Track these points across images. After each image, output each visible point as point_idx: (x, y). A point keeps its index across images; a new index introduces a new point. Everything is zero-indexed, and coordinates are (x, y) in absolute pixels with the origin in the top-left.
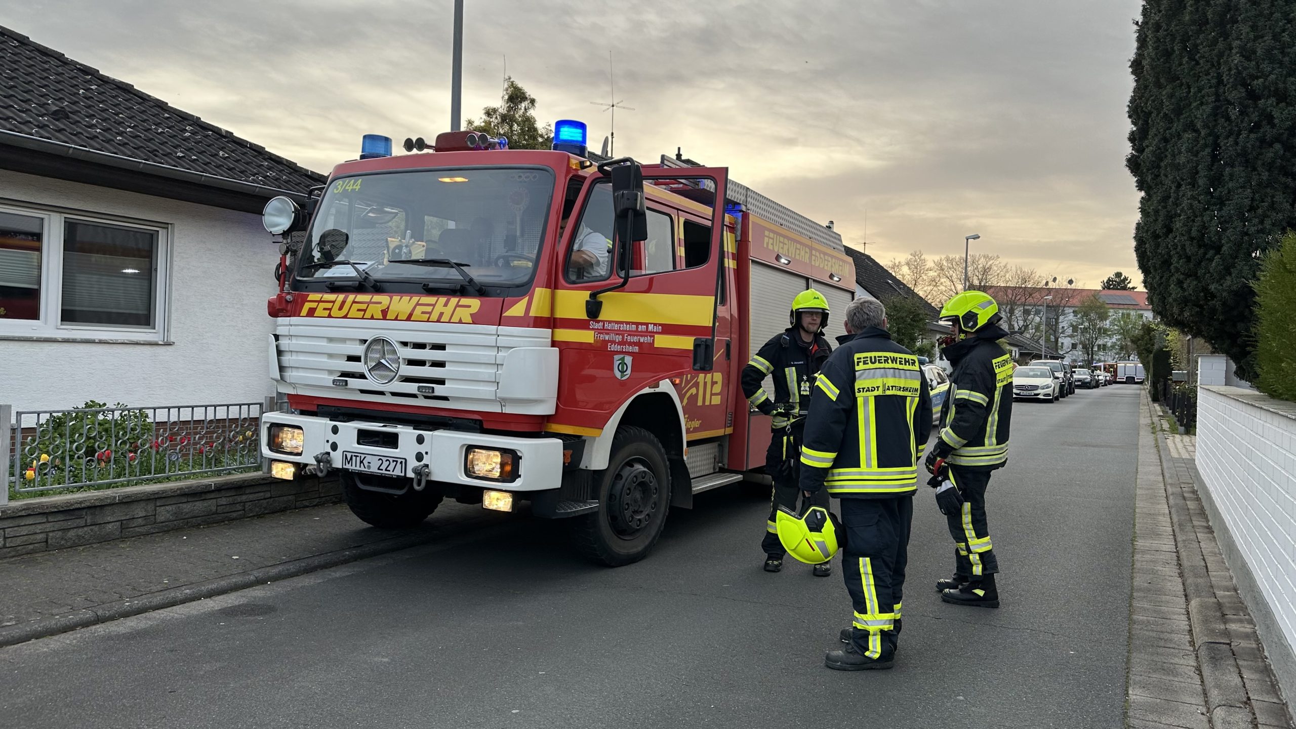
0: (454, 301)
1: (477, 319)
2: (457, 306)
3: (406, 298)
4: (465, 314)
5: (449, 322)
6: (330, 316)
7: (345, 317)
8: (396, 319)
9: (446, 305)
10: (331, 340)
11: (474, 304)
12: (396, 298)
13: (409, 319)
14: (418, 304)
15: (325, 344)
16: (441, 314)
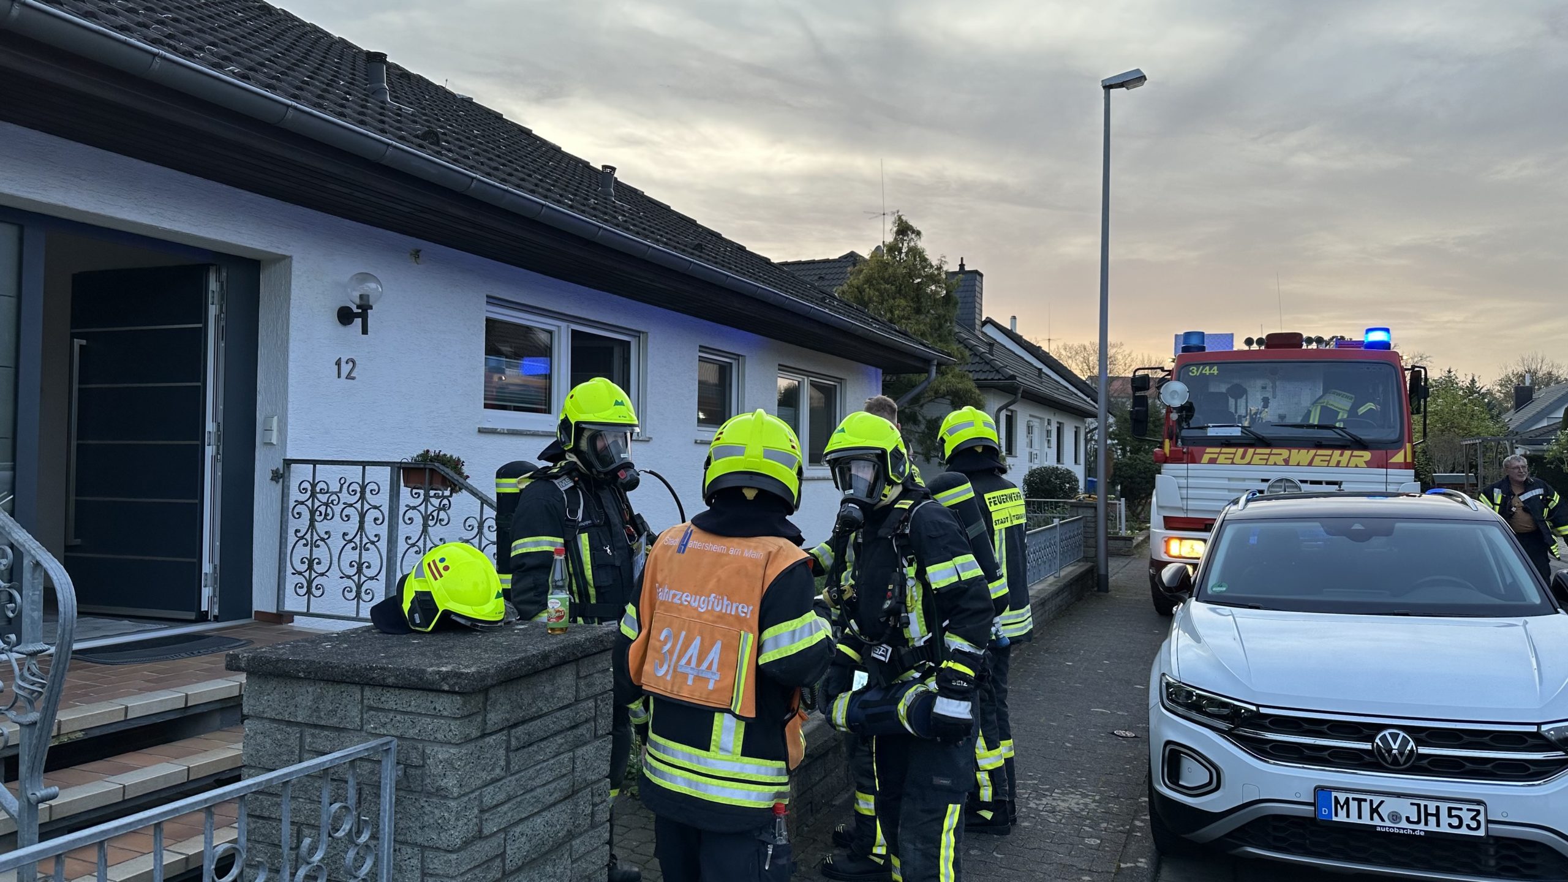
0: (1347, 453)
1: (1369, 464)
2: (1352, 456)
3: (1304, 452)
4: (1361, 462)
5: (1347, 467)
6: (1233, 463)
7: (1249, 464)
8: (1298, 465)
9: (1341, 455)
10: (1229, 479)
11: (1367, 455)
12: (1294, 452)
13: (1310, 464)
14: (1315, 455)
15: (1227, 482)
16: (1339, 462)
